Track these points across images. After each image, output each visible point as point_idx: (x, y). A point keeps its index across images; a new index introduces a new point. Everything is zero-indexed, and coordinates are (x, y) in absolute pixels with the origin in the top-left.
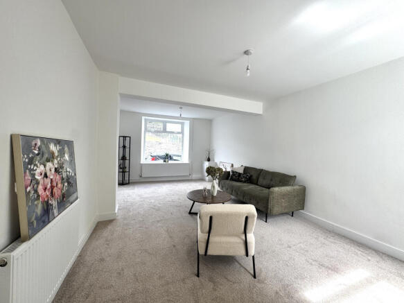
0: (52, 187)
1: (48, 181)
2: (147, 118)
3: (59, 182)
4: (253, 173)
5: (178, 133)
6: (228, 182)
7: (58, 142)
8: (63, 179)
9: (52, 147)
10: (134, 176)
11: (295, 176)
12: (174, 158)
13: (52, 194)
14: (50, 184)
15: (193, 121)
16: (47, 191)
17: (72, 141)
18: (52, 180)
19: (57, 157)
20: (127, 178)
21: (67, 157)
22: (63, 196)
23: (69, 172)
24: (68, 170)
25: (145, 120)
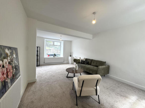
0: (7, 72)
1: (5, 70)
2: (46, 39)
3: (11, 69)
4: (89, 61)
5: (59, 46)
6: (80, 64)
7: (10, 48)
8: (13, 67)
9: (7, 51)
10: (42, 62)
11: (106, 62)
12: (57, 55)
13: (7, 76)
14: (6, 71)
15: (65, 41)
16: (4, 75)
17: (17, 48)
18: (7, 68)
19: (10, 56)
20: (38, 64)
21: (14, 56)
22: (13, 76)
23: (16, 63)
24: (15, 62)
25: (46, 40)
